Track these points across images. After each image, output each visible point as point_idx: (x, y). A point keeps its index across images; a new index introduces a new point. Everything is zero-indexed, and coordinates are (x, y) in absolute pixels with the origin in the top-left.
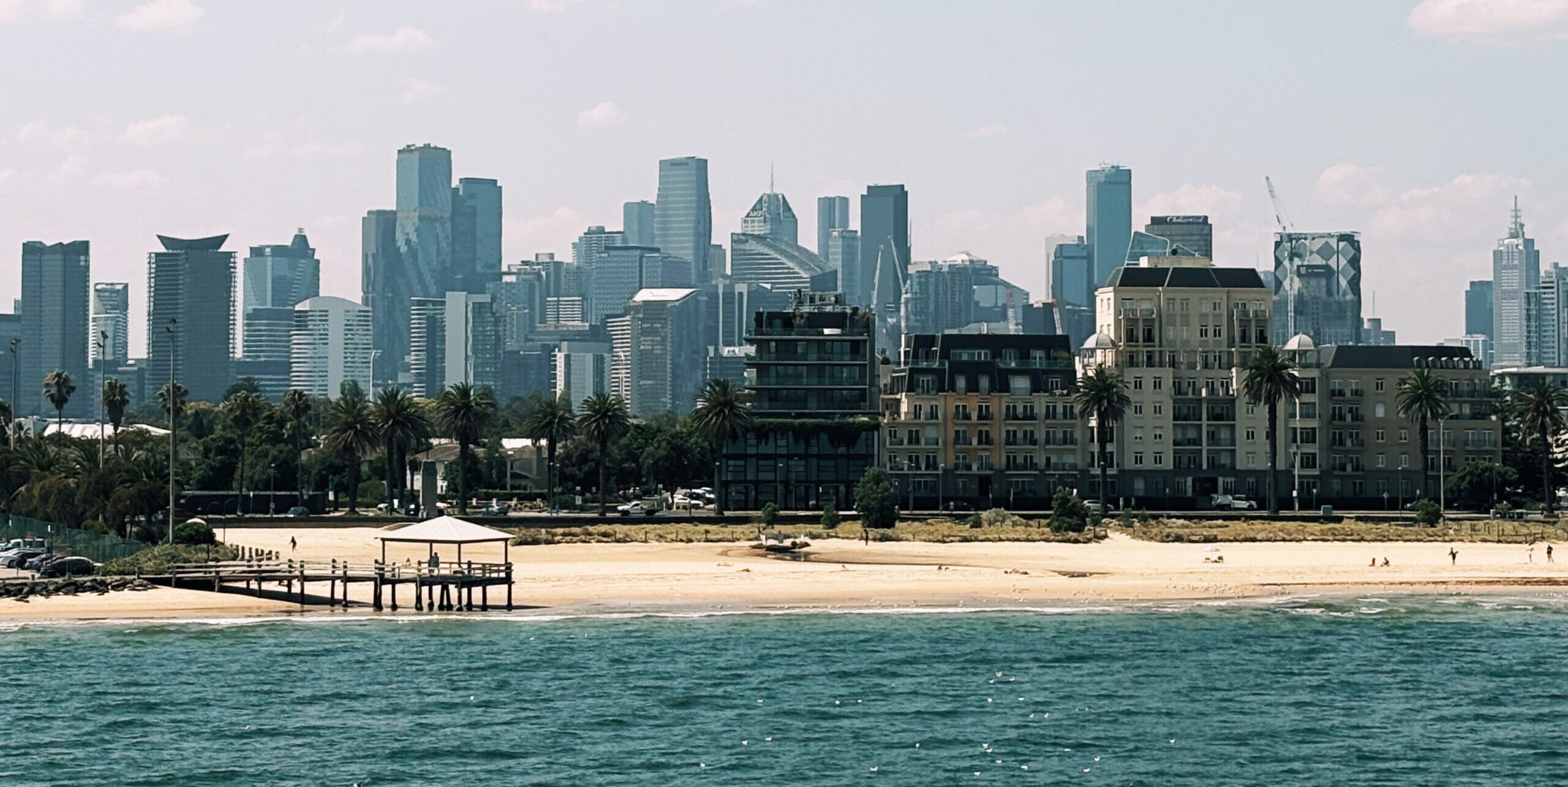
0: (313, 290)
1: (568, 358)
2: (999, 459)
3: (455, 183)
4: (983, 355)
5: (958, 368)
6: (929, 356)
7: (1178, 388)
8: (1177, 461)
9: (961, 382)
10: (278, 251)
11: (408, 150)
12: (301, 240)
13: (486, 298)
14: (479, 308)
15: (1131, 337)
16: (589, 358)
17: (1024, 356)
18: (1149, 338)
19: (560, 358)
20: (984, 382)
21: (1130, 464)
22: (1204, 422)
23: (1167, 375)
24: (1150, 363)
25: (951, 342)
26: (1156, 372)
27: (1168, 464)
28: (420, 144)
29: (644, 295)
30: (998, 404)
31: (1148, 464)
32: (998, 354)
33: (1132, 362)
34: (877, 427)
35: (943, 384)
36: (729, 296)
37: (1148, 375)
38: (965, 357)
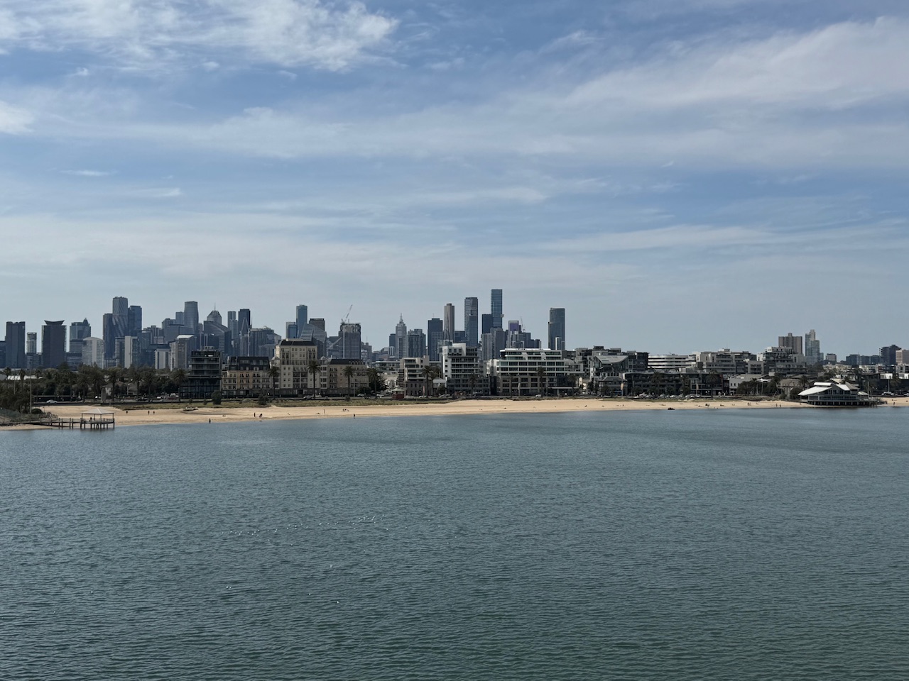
0: (89, 335)
1: (158, 353)
2: (251, 387)
3: (129, 307)
4: (247, 362)
5: (241, 365)
6: (235, 362)
7: (294, 369)
8: (294, 386)
9: (242, 368)
10: (79, 324)
11: (116, 298)
12: (86, 321)
13: (136, 338)
14: (134, 340)
15: (283, 357)
16: (164, 353)
17: (258, 362)
18: (288, 357)
19: (156, 353)
20: (247, 369)
21: (283, 387)
22: (300, 377)
23: (292, 366)
24: (288, 364)
25: (240, 358)
26: (289, 366)
27: (291, 387)
28: (119, 297)
29: (180, 337)
30: (251, 374)
31: (287, 387)
32: (251, 361)
33: (283, 363)
34: (221, 379)
35: (238, 368)
36: (203, 336)
37: (287, 366)
38: (243, 362)
